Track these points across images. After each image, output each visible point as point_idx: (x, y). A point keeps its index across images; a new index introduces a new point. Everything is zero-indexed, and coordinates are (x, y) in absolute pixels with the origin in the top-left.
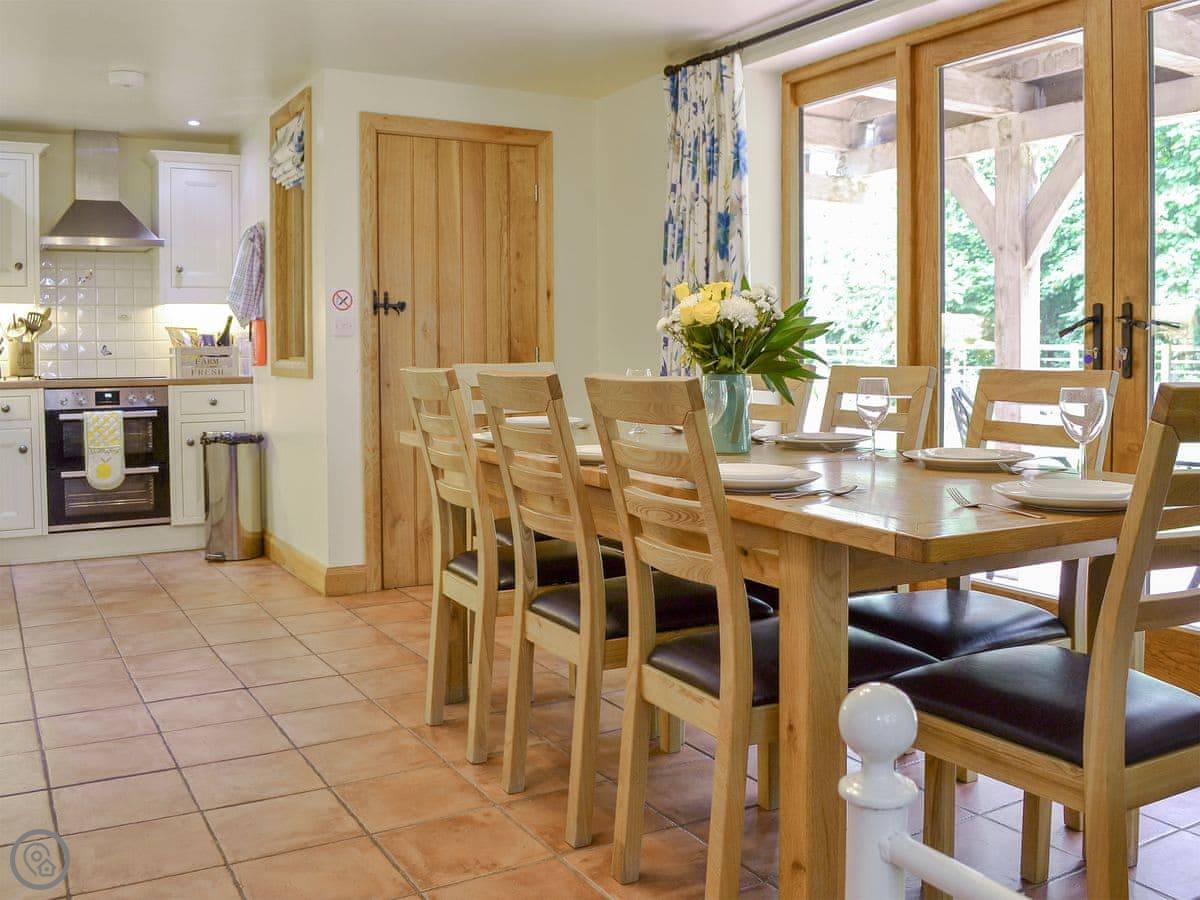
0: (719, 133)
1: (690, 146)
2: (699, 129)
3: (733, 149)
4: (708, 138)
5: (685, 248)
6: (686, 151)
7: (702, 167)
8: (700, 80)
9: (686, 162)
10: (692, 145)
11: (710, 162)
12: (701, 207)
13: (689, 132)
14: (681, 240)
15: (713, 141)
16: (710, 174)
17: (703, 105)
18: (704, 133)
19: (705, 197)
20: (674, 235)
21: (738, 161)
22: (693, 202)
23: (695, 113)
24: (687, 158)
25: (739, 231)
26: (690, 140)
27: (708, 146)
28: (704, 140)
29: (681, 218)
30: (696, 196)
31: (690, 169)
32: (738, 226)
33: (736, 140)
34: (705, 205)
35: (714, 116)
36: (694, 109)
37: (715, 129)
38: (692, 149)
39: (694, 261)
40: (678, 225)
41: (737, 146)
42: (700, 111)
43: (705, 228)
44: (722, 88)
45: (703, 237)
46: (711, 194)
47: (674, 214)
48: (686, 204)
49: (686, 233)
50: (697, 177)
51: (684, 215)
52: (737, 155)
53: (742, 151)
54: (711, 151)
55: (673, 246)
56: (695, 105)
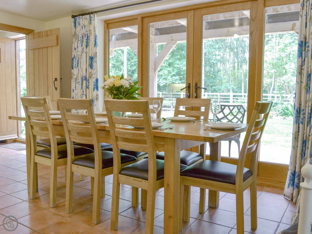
0: (89, 35)
1: (80, 38)
2: (83, 33)
3: (94, 40)
4: (86, 36)
5: (79, 65)
6: (79, 39)
7: (84, 44)
8: (83, 20)
9: (79, 42)
10: (81, 38)
11: (87, 42)
12: (84, 55)
13: (80, 34)
14: (78, 63)
15: (88, 37)
16: (87, 46)
17: (85, 27)
18: (85, 35)
19: (86, 52)
20: (76, 62)
21: (96, 43)
22: (82, 53)
23: (82, 29)
24: (80, 41)
25: (96, 62)
26: (80, 36)
27: (86, 38)
28: (85, 36)
29: (78, 57)
30: (83, 51)
31: (81, 44)
32: (96, 60)
33: (95, 37)
34: (85, 54)
35: (88, 30)
36: (82, 28)
37: (88, 34)
38: (81, 39)
39: (82, 69)
40: (77, 59)
41: (95, 39)
42: (84, 28)
43: (86, 60)
44: (91, 23)
45: (85, 63)
46: (87, 51)
47: (75, 56)
48: (79, 53)
49: (80, 61)
50: (83, 46)
51: (79, 56)
52: (95, 41)
53: (97, 40)
54: (87, 39)
55: (76, 65)
56: (82, 27)
